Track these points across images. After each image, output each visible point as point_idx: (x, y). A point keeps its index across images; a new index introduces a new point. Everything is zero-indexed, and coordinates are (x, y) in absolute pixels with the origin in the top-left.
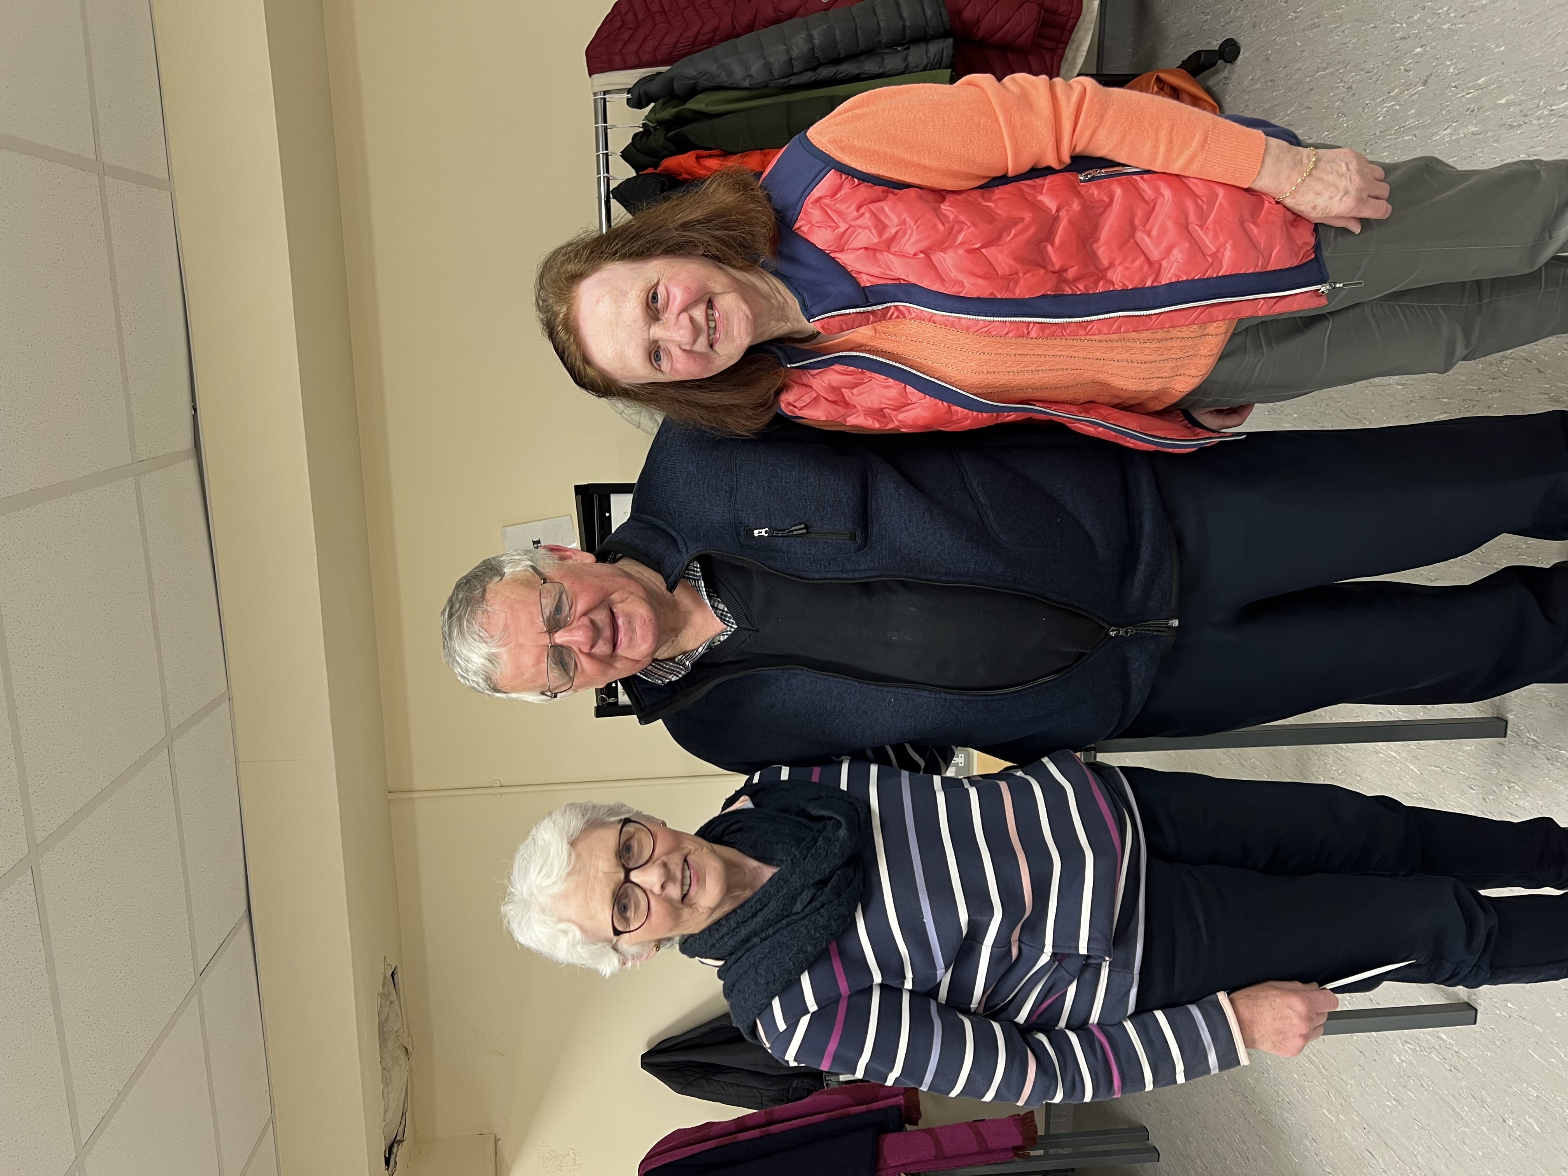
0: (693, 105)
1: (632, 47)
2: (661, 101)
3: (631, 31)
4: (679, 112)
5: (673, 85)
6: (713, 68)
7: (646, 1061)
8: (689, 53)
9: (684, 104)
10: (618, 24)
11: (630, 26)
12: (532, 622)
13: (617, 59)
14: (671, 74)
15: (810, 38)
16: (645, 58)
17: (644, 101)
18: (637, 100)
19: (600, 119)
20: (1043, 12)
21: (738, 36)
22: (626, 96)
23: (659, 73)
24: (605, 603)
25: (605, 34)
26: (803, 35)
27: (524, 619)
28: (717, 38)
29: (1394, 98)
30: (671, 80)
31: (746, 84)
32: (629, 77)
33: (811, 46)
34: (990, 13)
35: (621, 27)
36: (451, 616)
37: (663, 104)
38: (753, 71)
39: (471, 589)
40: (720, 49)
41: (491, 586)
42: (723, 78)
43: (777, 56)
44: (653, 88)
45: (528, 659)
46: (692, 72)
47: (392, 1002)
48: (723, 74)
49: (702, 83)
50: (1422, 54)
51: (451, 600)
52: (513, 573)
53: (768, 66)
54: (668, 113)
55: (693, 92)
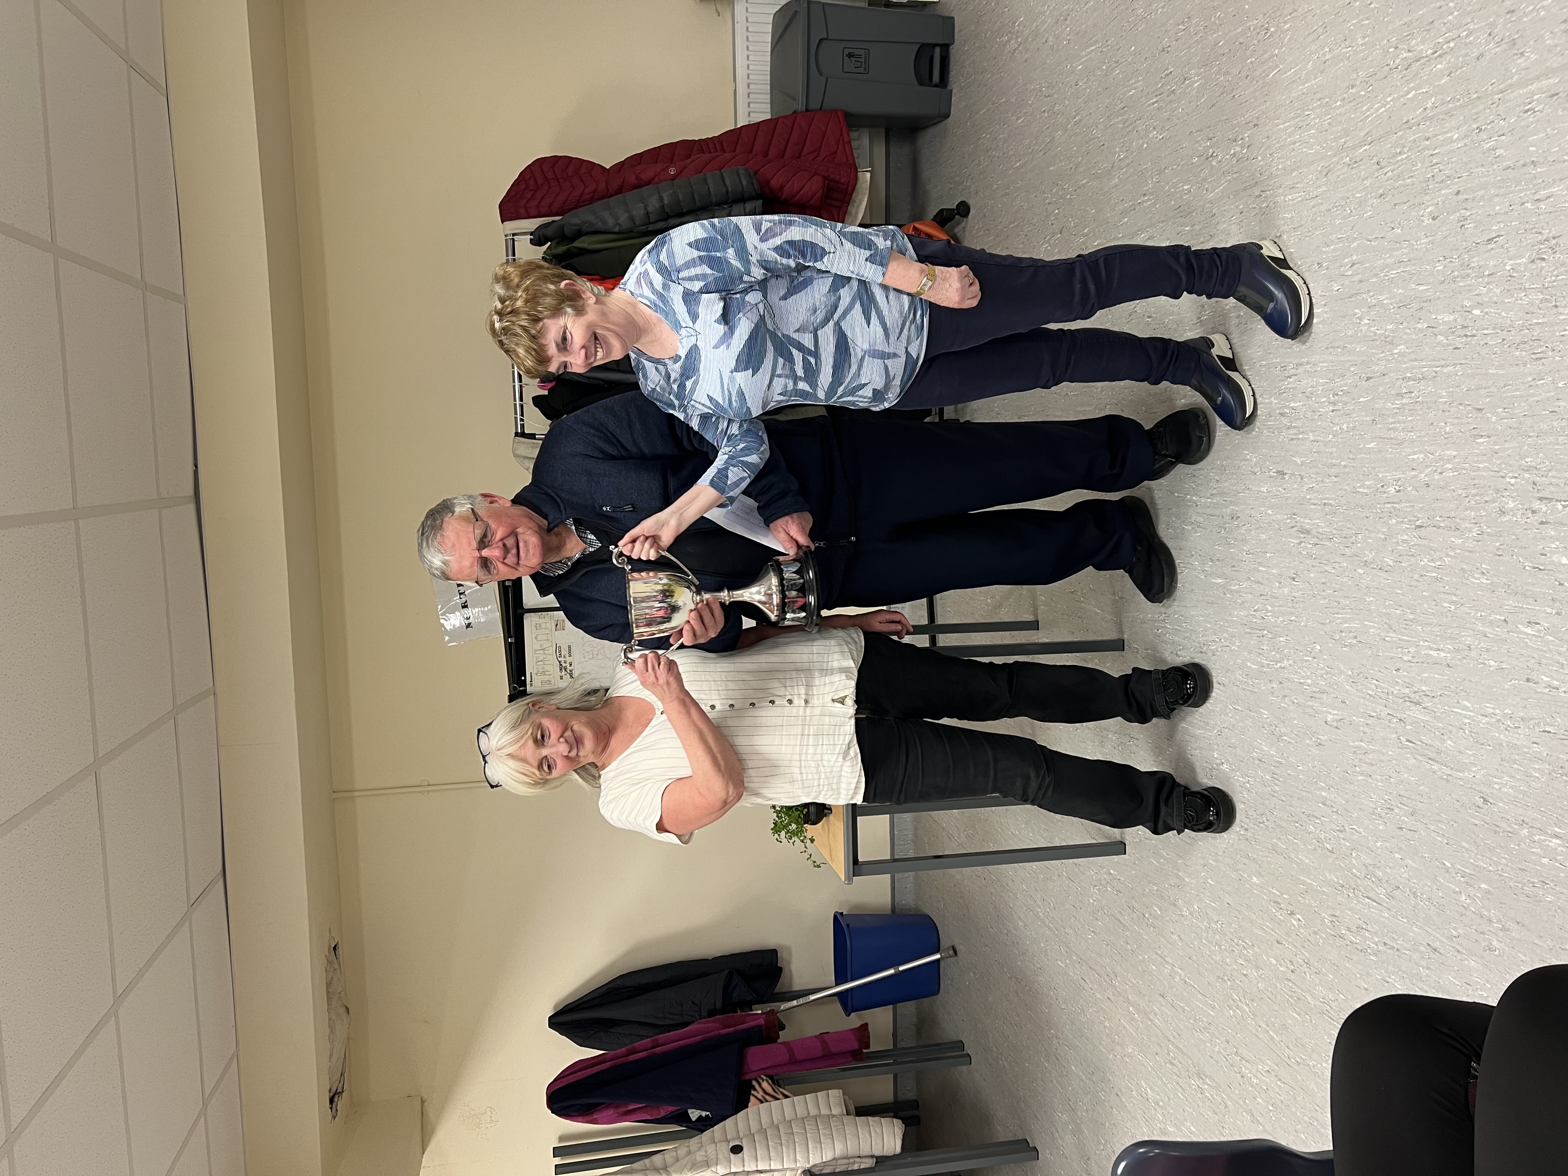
0: (578, 244)
1: (534, 203)
2: (556, 241)
3: (532, 192)
4: (568, 250)
5: (563, 232)
6: (592, 218)
7: (553, 1021)
8: (575, 208)
9: (572, 243)
10: (523, 187)
11: (531, 188)
12: (470, 544)
13: (523, 211)
14: (562, 222)
15: (661, 199)
16: (543, 210)
17: (543, 241)
18: (538, 239)
19: (510, 252)
20: (827, 182)
21: (611, 196)
22: (529, 237)
23: (553, 221)
24: (514, 533)
25: (514, 193)
26: (656, 197)
27: (465, 541)
28: (596, 197)
29: (1048, 242)
30: (562, 227)
31: (617, 229)
32: (532, 224)
33: (661, 204)
34: (790, 183)
35: (525, 189)
36: (423, 534)
37: (557, 243)
38: (620, 221)
39: (434, 520)
40: (597, 205)
41: (446, 519)
42: (600, 226)
43: (638, 212)
44: (549, 232)
45: (467, 563)
46: (577, 221)
47: (335, 970)
48: (600, 223)
49: (585, 229)
50: (1058, 214)
51: (423, 523)
52: (460, 512)
53: (631, 218)
54: (561, 249)
55: (579, 234)
